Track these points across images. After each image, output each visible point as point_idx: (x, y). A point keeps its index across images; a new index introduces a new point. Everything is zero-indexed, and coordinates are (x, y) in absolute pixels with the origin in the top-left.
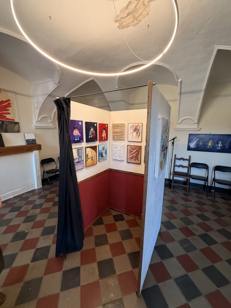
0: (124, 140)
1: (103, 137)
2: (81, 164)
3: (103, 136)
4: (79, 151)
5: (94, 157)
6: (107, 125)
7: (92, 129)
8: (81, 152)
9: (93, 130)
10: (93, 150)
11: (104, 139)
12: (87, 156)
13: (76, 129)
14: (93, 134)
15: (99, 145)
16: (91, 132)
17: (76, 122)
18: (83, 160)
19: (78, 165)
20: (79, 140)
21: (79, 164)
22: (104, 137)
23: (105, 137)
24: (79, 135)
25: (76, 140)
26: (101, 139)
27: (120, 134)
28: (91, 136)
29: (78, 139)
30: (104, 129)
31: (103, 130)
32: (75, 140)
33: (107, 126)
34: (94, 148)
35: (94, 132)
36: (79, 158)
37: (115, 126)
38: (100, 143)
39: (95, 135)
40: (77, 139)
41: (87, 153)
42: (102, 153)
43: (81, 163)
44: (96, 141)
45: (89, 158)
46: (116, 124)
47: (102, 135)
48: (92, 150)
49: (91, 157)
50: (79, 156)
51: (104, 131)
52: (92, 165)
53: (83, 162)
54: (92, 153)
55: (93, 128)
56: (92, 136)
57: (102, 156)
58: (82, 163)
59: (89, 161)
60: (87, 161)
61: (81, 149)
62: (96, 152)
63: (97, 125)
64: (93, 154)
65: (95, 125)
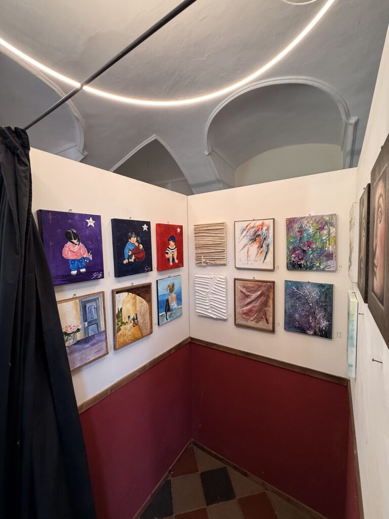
0: (225, 265)
1: (169, 259)
2: (94, 344)
3: (169, 256)
4: (88, 305)
5: (144, 315)
6: (181, 227)
7: (133, 240)
8: (97, 309)
9: (137, 241)
10: (138, 297)
11: (171, 264)
12: (117, 316)
13: (75, 241)
14: (136, 251)
15: (157, 281)
16: (132, 248)
17: (72, 219)
18: (103, 329)
19: (85, 349)
20: (86, 272)
21: (88, 345)
22: (173, 259)
23: (175, 257)
24: (84, 258)
25: (74, 272)
26: (164, 265)
27: (213, 251)
28: (130, 257)
29: (83, 270)
30: (173, 239)
31: (169, 240)
32: (71, 275)
33: (179, 230)
34: (143, 291)
35: (141, 247)
36: (86, 329)
37: (200, 231)
38: (161, 275)
39: (143, 255)
40: (78, 269)
41: (119, 306)
42: (167, 300)
43: (94, 341)
44: (148, 271)
45: (125, 319)
46: (203, 226)
47: (167, 253)
48: (134, 298)
49: (132, 317)
50: (89, 320)
51: (172, 243)
52: (135, 340)
53: (104, 337)
54: (134, 304)
55: (137, 235)
56: (133, 258)
57: (168, 309)
58: (101, 341)
59: (128, 329)
60: (119, 329)
61: (95, 300)
62: (149, 301)
63: (149, 228)
64: (138, 309)
65: (145, 227)
